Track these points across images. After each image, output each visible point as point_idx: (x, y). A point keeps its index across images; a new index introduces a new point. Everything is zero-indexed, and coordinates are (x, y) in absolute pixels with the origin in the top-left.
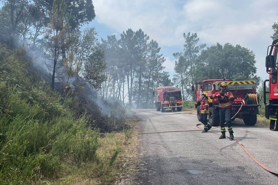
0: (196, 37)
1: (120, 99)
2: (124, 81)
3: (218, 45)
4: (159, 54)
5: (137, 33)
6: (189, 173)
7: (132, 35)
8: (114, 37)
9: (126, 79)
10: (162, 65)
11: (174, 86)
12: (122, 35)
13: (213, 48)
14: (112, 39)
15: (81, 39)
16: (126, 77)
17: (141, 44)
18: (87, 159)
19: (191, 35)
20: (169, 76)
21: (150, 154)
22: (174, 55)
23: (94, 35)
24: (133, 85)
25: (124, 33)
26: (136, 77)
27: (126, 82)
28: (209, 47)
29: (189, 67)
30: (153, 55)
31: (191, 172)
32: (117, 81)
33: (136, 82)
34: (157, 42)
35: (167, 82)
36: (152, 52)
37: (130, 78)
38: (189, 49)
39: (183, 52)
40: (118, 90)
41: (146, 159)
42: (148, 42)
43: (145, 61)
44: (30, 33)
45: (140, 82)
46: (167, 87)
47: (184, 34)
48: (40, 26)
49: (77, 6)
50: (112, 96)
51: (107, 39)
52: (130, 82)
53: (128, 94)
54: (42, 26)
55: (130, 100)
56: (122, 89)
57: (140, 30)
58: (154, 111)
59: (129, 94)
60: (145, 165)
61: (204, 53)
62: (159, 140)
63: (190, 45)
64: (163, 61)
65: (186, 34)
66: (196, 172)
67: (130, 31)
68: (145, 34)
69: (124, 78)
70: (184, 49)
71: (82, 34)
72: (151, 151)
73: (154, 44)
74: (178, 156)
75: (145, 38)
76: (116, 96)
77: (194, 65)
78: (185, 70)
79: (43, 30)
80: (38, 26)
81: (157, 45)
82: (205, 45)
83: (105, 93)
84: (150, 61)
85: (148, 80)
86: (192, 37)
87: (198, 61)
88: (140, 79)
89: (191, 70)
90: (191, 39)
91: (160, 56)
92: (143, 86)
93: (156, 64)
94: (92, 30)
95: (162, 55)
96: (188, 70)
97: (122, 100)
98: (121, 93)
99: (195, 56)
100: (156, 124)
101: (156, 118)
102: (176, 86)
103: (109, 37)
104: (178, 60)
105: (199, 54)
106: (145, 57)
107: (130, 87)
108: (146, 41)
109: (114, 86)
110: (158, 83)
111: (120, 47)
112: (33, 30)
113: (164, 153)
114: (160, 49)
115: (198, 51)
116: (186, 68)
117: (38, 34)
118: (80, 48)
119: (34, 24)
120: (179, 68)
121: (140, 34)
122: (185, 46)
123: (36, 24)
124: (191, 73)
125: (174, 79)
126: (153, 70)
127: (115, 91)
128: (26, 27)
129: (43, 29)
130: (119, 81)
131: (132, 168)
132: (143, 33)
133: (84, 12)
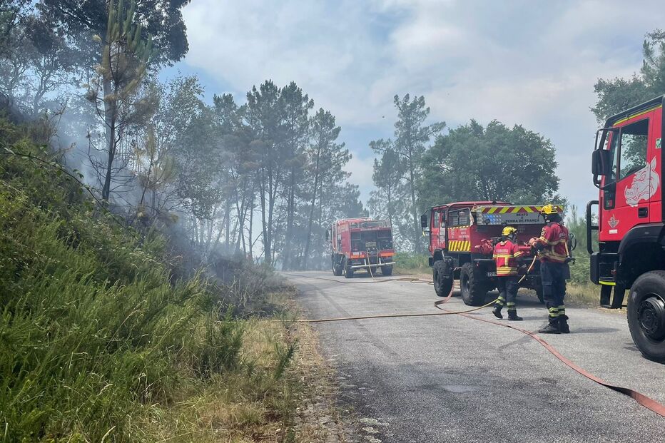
0: (423, 104)
1: (241, 246)
2: (253, 206)
3: (474, 124)
4: (338, 142)
5: (285, 91)
6: (445, 391)
7: (273, 95)
8: (228, 99)
9: (257, 202)
10: (343, 169)
11: (372, 218)
12: (249, 95)
13: (462, 131)
14: (225, 102)
15: (165, 102)
16: (258, 195)
17: (294, 119)
18: (222, 367)
19: (411, 101)
20: (358, 194)
21: (350, 359)
22: (373, 144)
23: (196, 95)
24: (275, 216)
25: (254, 89)
26: (283, 195)
27: (258, 208)
28: (454, 128)
29: (408, 175)
30: (323, 145)
31: (449, 388)
32: (235, 205)
33: (282, 207)
34: (333, 114)
35: (353, 208)
36: (322, 137)
37: (267, 196)
38: (408, 133)
39: (394, 139)
40: (238, 227)
41: (345, 368)
42: (312, 113)
43: (304, 158)
44: (27, 85)
45: (291, 207)
47: (396, 97)
48: (53, 68)
49: (145, 23)
50: (222, 240)
51: (212, 105)
52: (267, 207)
53: (262, 237)
54: (57, 68)
55: (267, 250)
56: (247, 223)
57: (293, 86)
58: (329, 275)
59: (265, 236)
60: (348, 379)
61: (442, 142)
62: (359, 333)
63: (409, 124)
64: (347, 159)
65: (401, 99)
66: (458, 389)
67: (268, 86)
68: (303, 95)
69: (254, 197)
70: (396, 133)
71: (168, 92)
72: (351, 354)
73: (326, 119)
74: (412, 362)
75: (304, 104)
76: (234, 240)
77: (419, 170)
78: (397, 181)
79: (58, 78)
80: (47, 67)
81: (333, 120)
82: (444, 124)
83: (206, 232)
84: (316, 158)
85: (310, 203)
86: (414, 105)
87: (428, 160)
88: (291, 201)
89: (410, 181)
90: (410, 110)
91: (338, 148)
92: (298, 217)
93: (328, 165)
94: (190, 82)
95: (344, 144)
96: (404, 182)
97: (248, 250)
98: (246, 233)
99: (422, 149)
100: (341, 302)
101: (339, 290)
102: (376, 216)
103: (217, 100)
104: (380, 158)
105: (430, 144)
106: (303, 149)
107: (267, 221)
108: (306, 112)
109: (227, 216)
110: (333, 211)
111: (245, 122)
112: (33, 78)
113: (378, 357)
114: (338, 130)
115: (426, 139)
116: (399, 177)
117: (46, 89)
118: (161, 124)
119: (38, 64)
120: (384, 176)
121: (292, 93)
122: (398, 124)
123: (42, 64)
124: (411, 188)
125: (372, 202)
126: (321, 179)
127: (231, 229)
128: (17, 70)
129: (59, 75)
130: (240, 205)
131: (322, 384)
132: (299, 92)
133: (162, 40)
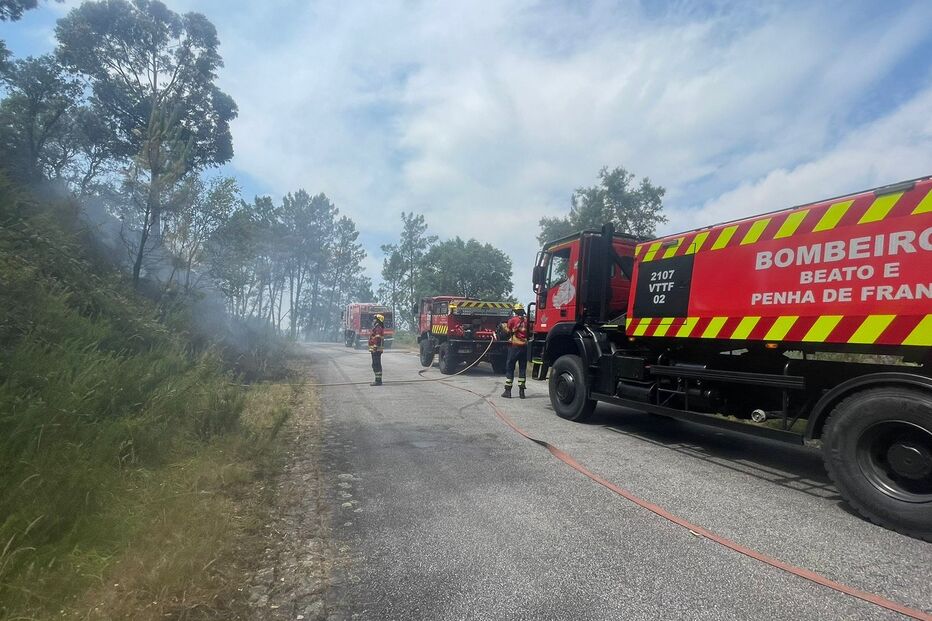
0: (422, 221)
1: (271, 320)
2: (283, 288)
3: (458, 239)
4: (356, 243)
5: (315, 200)
6: (414, 447)
7: (305, 201)
8: (267, 201)
9: (287, 285)
10: (359, 264)
11: (379, 303)
12: (285, 199)
13: (450, 243)
14: (264, 204)
15: (204, 196)
16: (288, 280)
17: (322, 221)
18: (223, 428)
19: (414, 218)
20: (370, 284)
21: (343, 418)
22: (383, 247)
23: (233, 193)
24: (301, 297)
25: (289, 195)
26: (309, 281)
27: (288, 289)
28: (444, 241)
29: (408, 273)
30: (344, 244)
31: (416, 444)
32: (267, 287)
33: (307, 291)
34: (353, 221)
35: (366, 296)
36: (344, 238)
37: (296, 281)
38: (410, 242)
39: (400, 245)
40: (270, 304)
41: (336, 427)
42: (337, 219)
43: (329, 254)
44: (75, 168)
45: (315, 292)
46: (367, 304)
47: (403, 214)
48: (103, 156)
49: (196, 129)
50: (255, 314)
51: (253, 203)
52: (295, 290)
53: (289, 314)
54: (107, 156)
55: (293, 324)
56: (277, 302)
57: (323, 196)
58: (342, 347)
59: (292, 313)
60: (336, 437)
61: (435, 250)
62: (356, 397)
63: (411, 235)
64: (363, 257)
65: (407, 215)
67: (302, 195)
68: (330, 204)
69: (284, 281)
70: (402, 241)
71: (208, 187)
72: (344, 415)
73: (347, 225)
74: (392, 422)
75: (331, 211)
76: (265, 315)
77: (416, 269)
78: (401, 277)
79: (107, 165)
80: (97, 155)
81: (353, 226)
82: (437, 238)
83: (241, 307)
84: (338, 254)
85: (331, 289)
86: (416, 221)
87: (425, 263)
88: (315, 286)
89: (410, 277)
90: (413, 225)
91: (356, 248)
92: (321, 300)
93: (346, 260)
94: (229, 182)
95: (361, 245)
96: (406, 278)
97: (276, 323)
98: (276, 310)
99: (420, 254)
100: (347, 369)
101: (347, 359)
102: (384, 302)
103: (257, 200)
104: (388, 258)
105: (426, 251)
106: (328, 246)
107: (294, 300)
108: (332, 218)
109: (261, 294)
110: (350, 296)
111: (280, 220)
112: (83, 162)
113: (367, 418)
114: (357, 234)
115: (424, 247)
116: (402, 274)
117: (95, 174)
118: (199, 214)
119: (88, 151)
120: (393, 270)
121: (321, 202)
122: (404, 234)
123: (93, 151)
124: (410, 283)
125: (381, 291)
126: (342, 270)
127: (263, 305)
128: (66, 153)
129: (109, 163)
130: (272, 286)
131: (312, 443)
132: (327, 201)
133: (210, 144)
